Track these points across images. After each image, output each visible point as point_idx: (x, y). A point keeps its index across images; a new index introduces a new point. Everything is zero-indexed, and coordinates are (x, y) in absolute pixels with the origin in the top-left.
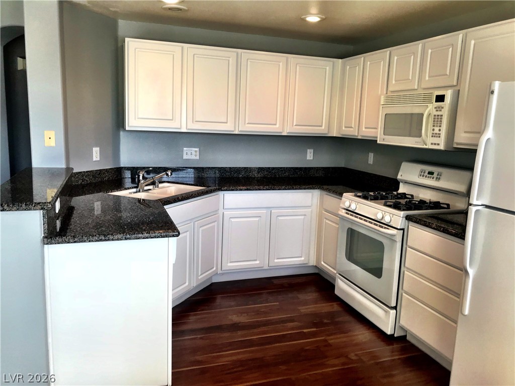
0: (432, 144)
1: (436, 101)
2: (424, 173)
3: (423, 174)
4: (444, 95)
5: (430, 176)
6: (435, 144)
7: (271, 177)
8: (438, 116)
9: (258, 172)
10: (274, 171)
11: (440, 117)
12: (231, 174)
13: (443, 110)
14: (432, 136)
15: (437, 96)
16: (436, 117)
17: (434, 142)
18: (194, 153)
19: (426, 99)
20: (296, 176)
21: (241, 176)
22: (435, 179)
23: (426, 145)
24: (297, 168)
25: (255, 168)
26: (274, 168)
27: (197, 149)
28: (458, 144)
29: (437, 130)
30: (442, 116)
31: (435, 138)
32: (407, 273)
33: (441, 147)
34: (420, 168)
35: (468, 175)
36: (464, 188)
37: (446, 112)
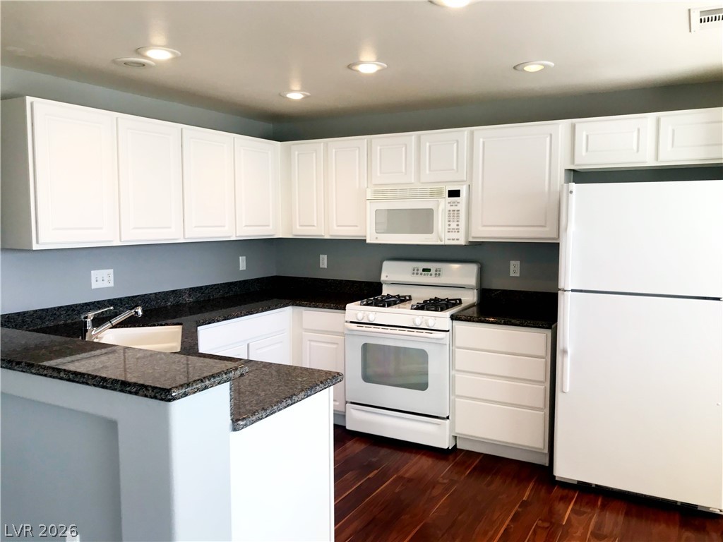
0: (449, 239)
1: (449, 196)
2: (418, 270)
3: (416, 272)
4: (459, 191)
5: (426, 273)
6: (453, 239)
7: (204, 300)
8: (454, 211)
9: (190, 295)
10: (207, 291)
11: (456, 212)
12: (157, 303)
13: (458, 205)
14: (449, 232)
15: (449, 191)
16: (451, 212)
17: (451, 238)
18: (106, 278)
19: (435, 194)
20: (231, 293)
21: (169, 304)
22: (433, 275)
23: (441, 241)
24: (232, 283)
25: (185, 289)
26: (207, 287)
27: (111, 271)
28: (474, 238)
29: (454, 225)
30: (458, 211)
31: (454, 233)
32: (458, 375)
33: (462, 242)
34: (411, 266)
35: (475, 267)
36: (473, 280)
37: (463, 207)
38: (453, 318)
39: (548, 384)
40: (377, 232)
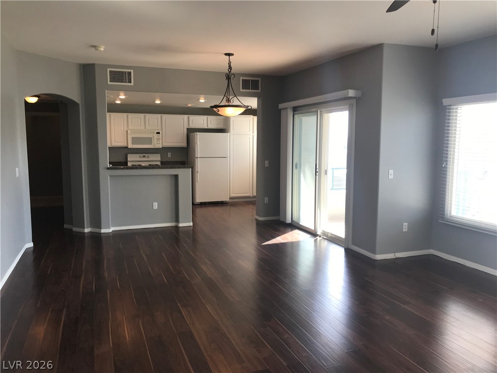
2: (141, 156)
15: (157, 132)
17: (158, 146)
19: (152, 133)
22: (146, 158)
23: (155, 147)
33: (161, 147)
34: (138, 155)
35: (159, 155)
36: (159, 159)
37: (161, 137)
40: (132, 144)
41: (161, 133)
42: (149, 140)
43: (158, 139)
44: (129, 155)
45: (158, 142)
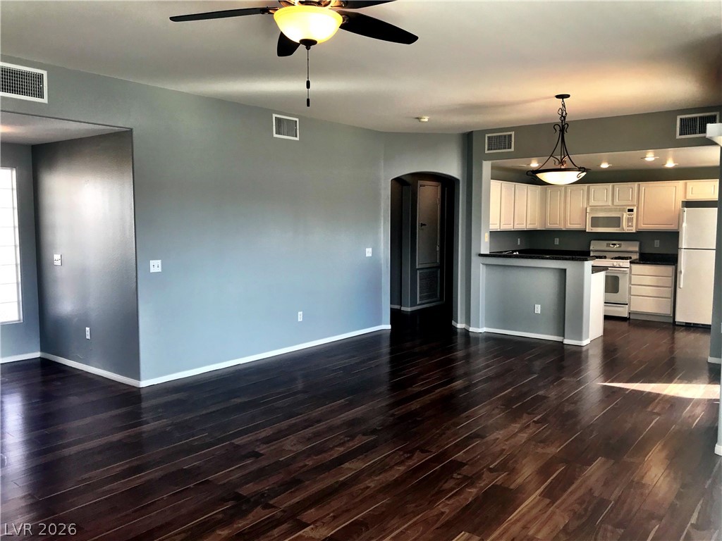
1: (628, 212)
3: (608, 245)
4: (633, 209)
5: (613, 245)
6: (630, 230)
8: (630, 217)
13: (632, 215)
14: (628, 227)
15: (628, 209)
19: (622, 210)
23: (624, 231)
28: (639, 229)
32: (632, 286)
33: (634, 231)
34: (605, 243)
35: (638, 243)
36: (637, 249)
37: (634, 216)
38: (631, 262)
39: (673, 288)
40: (592, 227)
41: (635, 210)
42: (616, 221)
43: (630, 220)
44: (592, 242)
45: (630, 224)
